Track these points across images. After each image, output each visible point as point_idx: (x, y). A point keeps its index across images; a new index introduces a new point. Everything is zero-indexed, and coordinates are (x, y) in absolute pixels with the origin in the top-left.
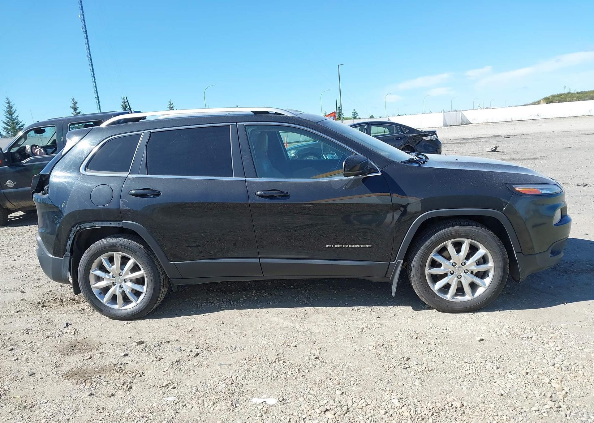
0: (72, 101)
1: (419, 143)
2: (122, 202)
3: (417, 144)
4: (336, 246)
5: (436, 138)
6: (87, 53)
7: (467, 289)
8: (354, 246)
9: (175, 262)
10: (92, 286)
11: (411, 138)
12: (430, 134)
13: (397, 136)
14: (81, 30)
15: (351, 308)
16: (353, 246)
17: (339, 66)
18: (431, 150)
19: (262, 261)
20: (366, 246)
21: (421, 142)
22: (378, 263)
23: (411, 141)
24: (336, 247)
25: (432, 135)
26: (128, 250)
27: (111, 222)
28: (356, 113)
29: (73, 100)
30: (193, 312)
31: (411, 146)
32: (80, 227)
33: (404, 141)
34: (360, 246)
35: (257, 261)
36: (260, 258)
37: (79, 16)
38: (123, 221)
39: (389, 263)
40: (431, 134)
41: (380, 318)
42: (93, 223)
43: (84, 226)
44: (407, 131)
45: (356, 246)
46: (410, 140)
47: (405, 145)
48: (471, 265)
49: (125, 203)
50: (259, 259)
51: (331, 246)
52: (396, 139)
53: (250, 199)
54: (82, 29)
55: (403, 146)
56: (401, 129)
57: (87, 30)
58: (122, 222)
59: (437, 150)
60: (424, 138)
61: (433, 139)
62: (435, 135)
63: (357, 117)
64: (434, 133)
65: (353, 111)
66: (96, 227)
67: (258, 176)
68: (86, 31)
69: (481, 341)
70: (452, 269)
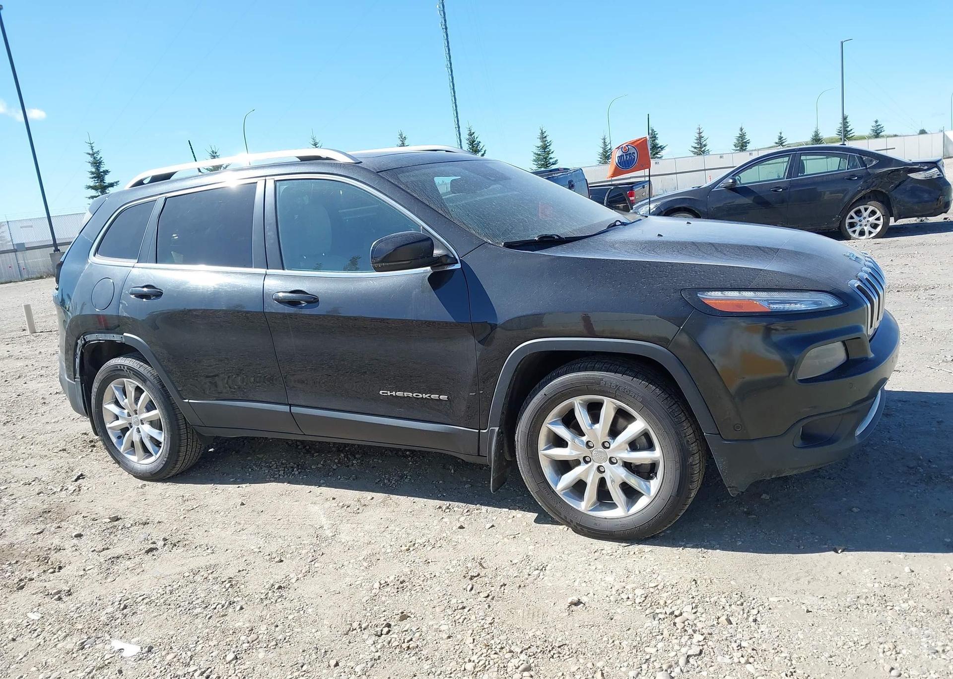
0: (399, 137)
1: (900, 184)
2: (121, 305)
3: (896, 188)
4: (394, 393)
5: (938, 175)
6: (446, 62)
7: (617, 495)
8: (421, 396)
9: (190, 401)
10: (108, 426)
11: (881, 175)
12: (924, 167)
13: (852, 173)
14: (440, 27)
15: (438, 503)
16: (419, 396)
17: (842, 43)
18: (926, 199)
19: (295, 409)
20: (439, 397)
21: (905, 183)
22: (461, 430)
23: (881, 182)
24: (394, 395)
25: (929, 169)
26: (138, 377)
27: (114, 335)
28: (879, 127)
29: (401, 135)
30: (232, 480)
31: (882, 192)
32: (84, 339)
33: (865, 182)
34: (429, 396)
35: (286, 408)
36: (290, 405)
37: (438, 6)
38: (125, 334)
39: (477, 431)
40: (926, 168)
41: (464, 528)
42: (97, 334)
43: (89, 338)
44: (874, 163)
45: (424, 396)
46: (880, 180)
47: (868, 191)
48: (619, 448)
49: (125, 308)
50: (289, 407)
51: (387, 393)
52: (850, 179)
53: (266, 305)
54: (440, 25)
55: (863, 192)
56: (862, 159)
57: (448, 27)
58: (123, 334)
59: (938, 199)
60: (912, 175)
61: (931, 177)
62: (937, 169)
63: (881, 134)
64: (934, 164)
65: (874, 124)
66: (100, 340)
67: (285, 267)
68: (446, 28)
69: (573, 606)
70: (587, 452)
